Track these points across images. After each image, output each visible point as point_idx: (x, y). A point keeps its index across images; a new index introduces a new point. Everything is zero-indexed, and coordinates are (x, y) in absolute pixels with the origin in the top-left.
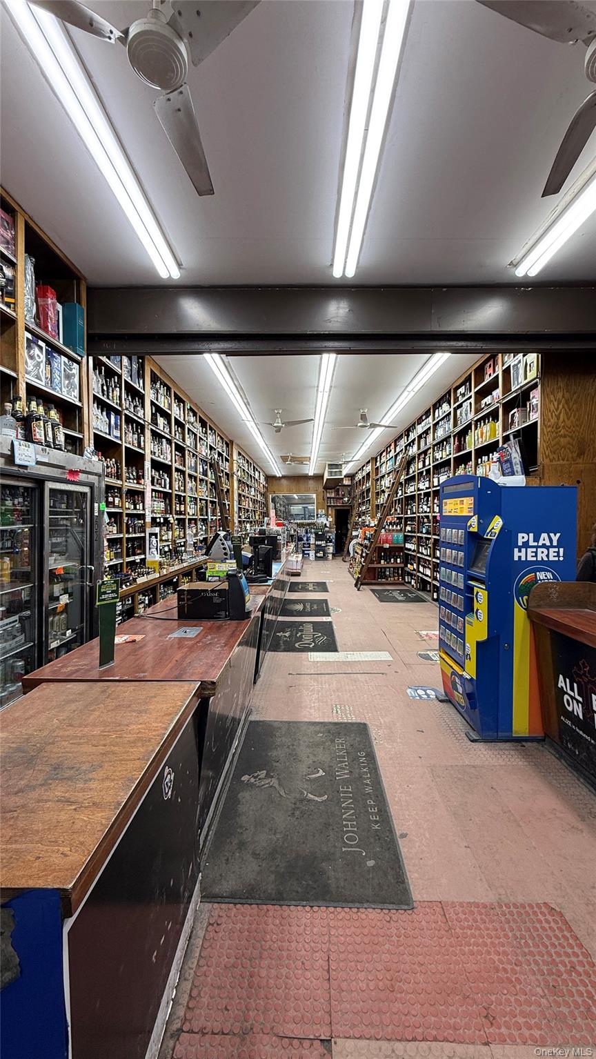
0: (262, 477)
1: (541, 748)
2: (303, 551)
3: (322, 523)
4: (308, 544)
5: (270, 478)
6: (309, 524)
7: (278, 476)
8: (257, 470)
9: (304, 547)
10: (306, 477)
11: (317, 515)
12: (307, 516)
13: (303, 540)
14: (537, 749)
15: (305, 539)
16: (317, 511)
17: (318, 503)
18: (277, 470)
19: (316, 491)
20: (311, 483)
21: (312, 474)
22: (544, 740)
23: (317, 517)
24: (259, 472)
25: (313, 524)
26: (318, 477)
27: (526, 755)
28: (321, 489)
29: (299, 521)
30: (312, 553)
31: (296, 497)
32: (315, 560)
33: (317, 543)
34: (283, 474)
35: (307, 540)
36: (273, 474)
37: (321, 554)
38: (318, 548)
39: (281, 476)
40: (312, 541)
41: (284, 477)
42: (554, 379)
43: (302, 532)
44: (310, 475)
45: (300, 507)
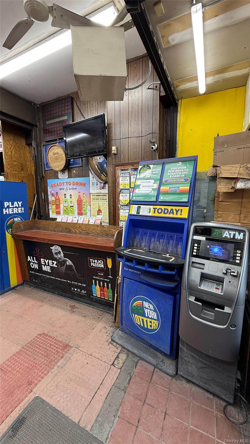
1: (23, 287)
14: (22, 288)
22: (23, 284)
27: (18, 292)
42: (8, 134)
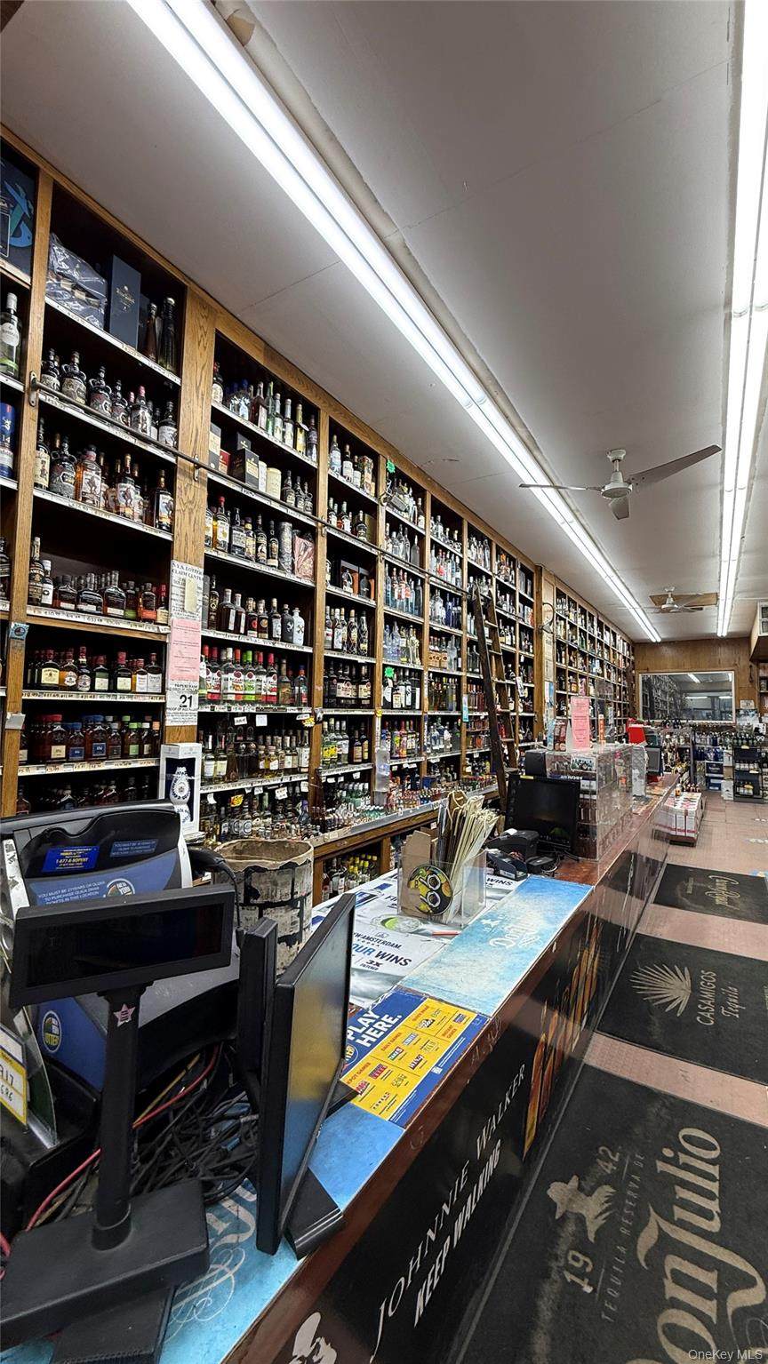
0: (620, 643)
2: (708, 779)
3: (749, 726)
4: (718, 765)
5: (638, 646)
6: (719, 728)
7: (654, 641)
8: (608, 629)
9: (709, 771)
10: (712, 642)
11: (738, 711)
12: (717, 712)
13: (707, 759)
15: (711, 755)
16: (738, 704)
17: (738, 688)
18: (650, 629)
19: (734, 667)
20: (723, 653)
21: (725, 634)
23: (738, 716)
24: (614, 634)
25: (730, 727)
26: (738, 640)
28: (744, 662)
29: (697, 722)
30: (727, 786)
31: (696, 680)
32: (735, 801)
33: (737, 766)
34: (663, 637)
35: (716, 758)
36: (646, 637)
37: (748, 789)
38: (741, 778)
39: (659, 640)
40: (727, 761)
41: (665, 643)
43: (704, 742)
44: (719, 635)
45: (704, 697)
